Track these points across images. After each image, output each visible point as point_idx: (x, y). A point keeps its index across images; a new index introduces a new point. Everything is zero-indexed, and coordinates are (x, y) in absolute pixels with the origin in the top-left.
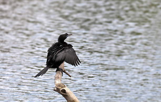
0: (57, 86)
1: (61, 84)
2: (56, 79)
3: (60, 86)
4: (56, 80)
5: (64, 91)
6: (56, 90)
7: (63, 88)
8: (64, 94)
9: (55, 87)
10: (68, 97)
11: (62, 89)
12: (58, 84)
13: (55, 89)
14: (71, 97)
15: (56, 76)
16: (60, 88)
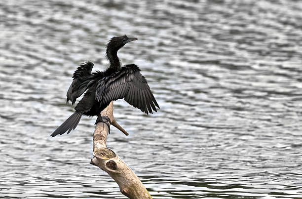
0: (99, 155)
1: (106, 150)
2: (96, 140)
3: (104, 154)
4: (95, 142)
5: (113, 165)
6: (95, 163)
7: (111, 159)
8: (114, 171)
9: (95, 157)
10: (122, 179)
11: (108, 161)
12: (101, 150)
13: (94, 160)
14: (129, 178)
15: (96, 134)
16: (104, 158)
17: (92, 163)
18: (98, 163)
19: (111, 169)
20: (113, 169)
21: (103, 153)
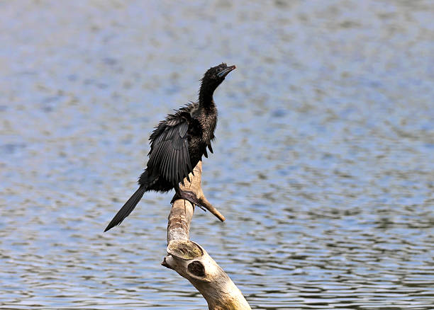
0: (176, 251)
1: (188, 244)
2: (173, 228)
3: (184, 251)
4: (171, 231)
5: (199, 269)
6: (170, 265)
7: (196, 260)
8: (199, 278)
9: (170, 254)
10: (212, 291)
11: (191, 262)
12: (180, 244)
13: (169, 259)
14: (223, 290)
15: (173, 218)
16: (185, 257)
17: (165, 264)
18: (175, 264)
19: (196, 275)
20: (198, 276)
21: (183, 249)
